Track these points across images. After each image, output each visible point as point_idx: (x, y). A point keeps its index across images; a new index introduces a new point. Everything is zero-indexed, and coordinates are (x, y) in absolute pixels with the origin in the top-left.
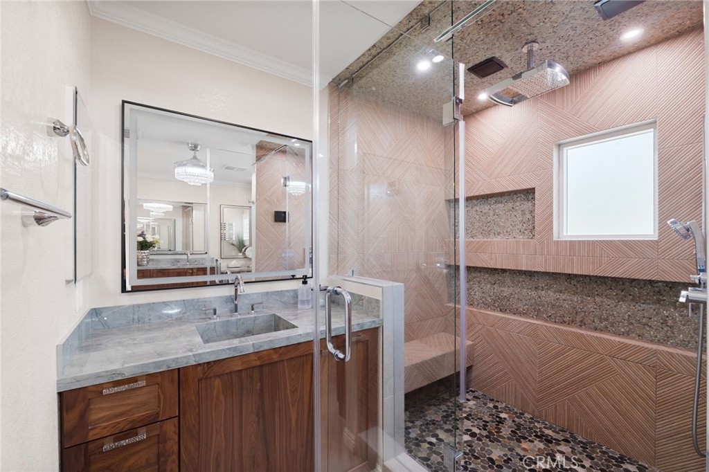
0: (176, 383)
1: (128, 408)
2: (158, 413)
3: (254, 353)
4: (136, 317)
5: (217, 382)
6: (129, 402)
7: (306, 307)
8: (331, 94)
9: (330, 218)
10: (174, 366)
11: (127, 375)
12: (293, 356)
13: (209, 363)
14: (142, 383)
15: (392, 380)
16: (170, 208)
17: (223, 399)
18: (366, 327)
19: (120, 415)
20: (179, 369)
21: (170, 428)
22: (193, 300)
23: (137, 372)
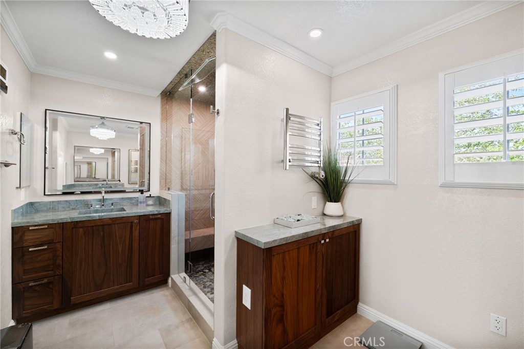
0: (61, 228)
1: (40, 236)
2: (53, 240)
3: (99, 219)
4: (51, 207)
5: (81, 230)
6: (41, 234)
7: (142, 205)
8: (162, 99)
9: (161, 161)
10: (60, 221)
11: (40, 223)
12: (119, 222)
13: (77, 222)
14: (46, 227)
15: (177, 238)
16: (103, 151)
17: (84, 237)
18: (161, 212)
19: (37, 239)
20: (63, 223)
21: (59, 246)
22: (81, 200)
23: (45, 222)
